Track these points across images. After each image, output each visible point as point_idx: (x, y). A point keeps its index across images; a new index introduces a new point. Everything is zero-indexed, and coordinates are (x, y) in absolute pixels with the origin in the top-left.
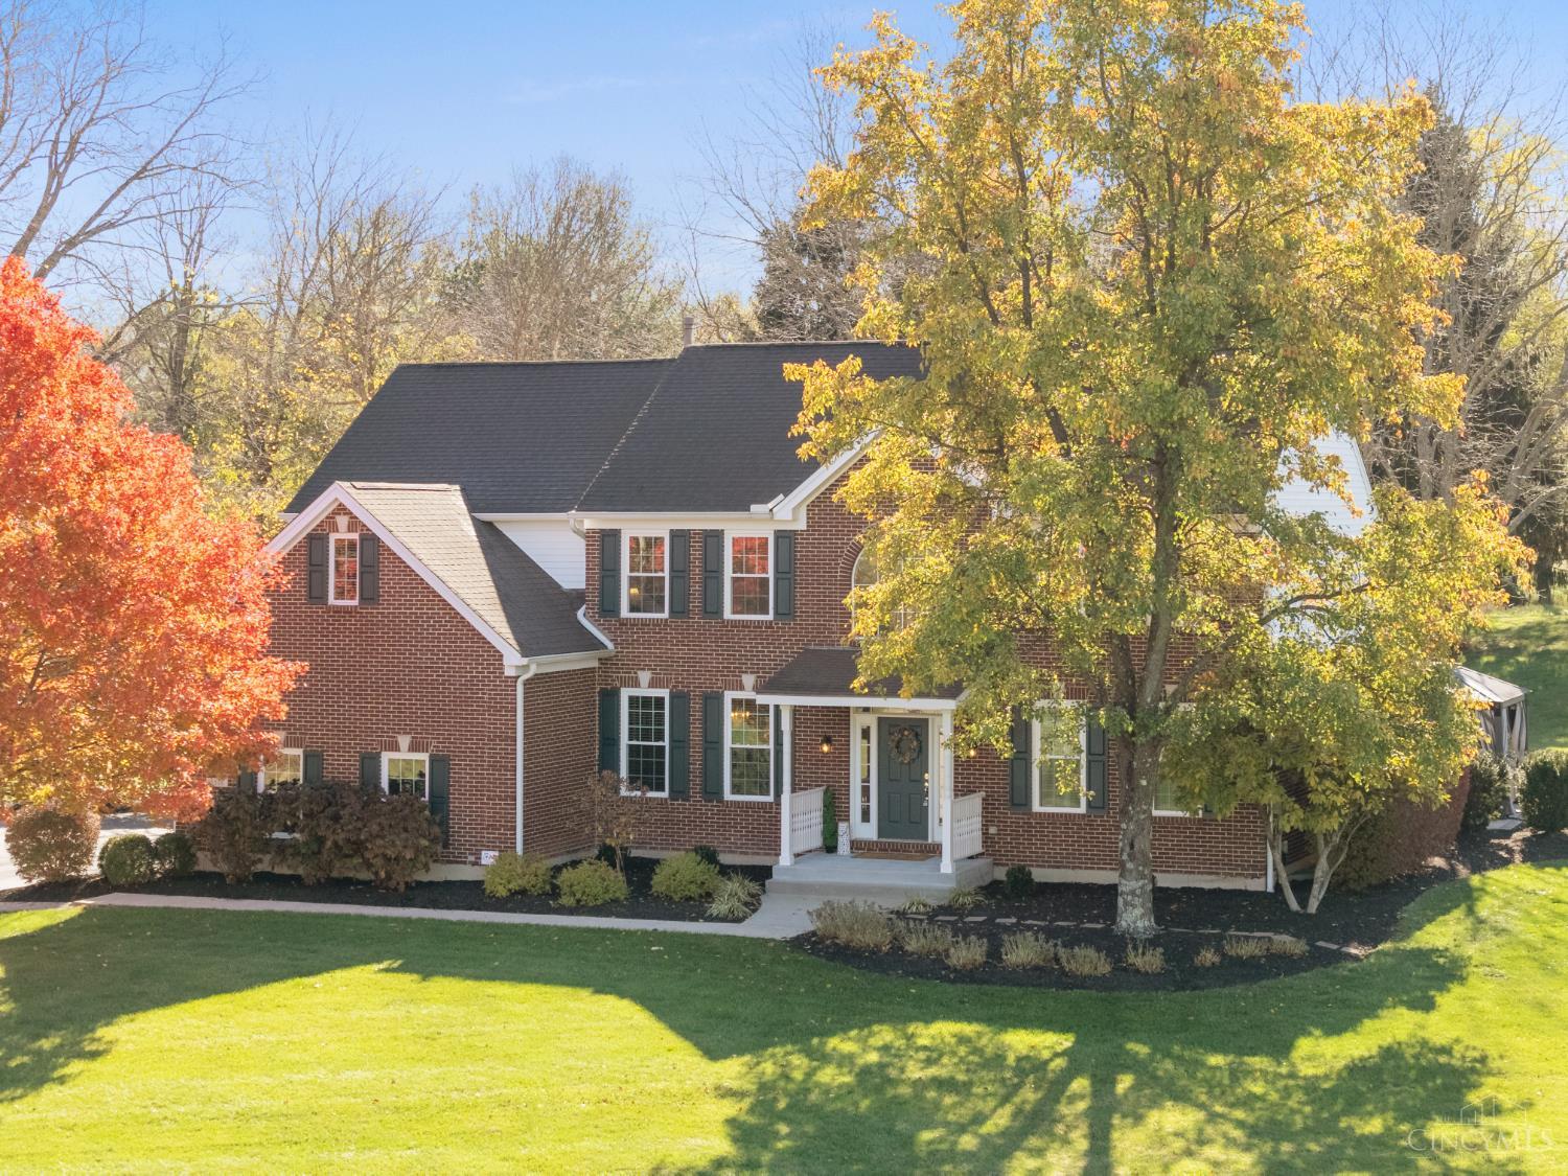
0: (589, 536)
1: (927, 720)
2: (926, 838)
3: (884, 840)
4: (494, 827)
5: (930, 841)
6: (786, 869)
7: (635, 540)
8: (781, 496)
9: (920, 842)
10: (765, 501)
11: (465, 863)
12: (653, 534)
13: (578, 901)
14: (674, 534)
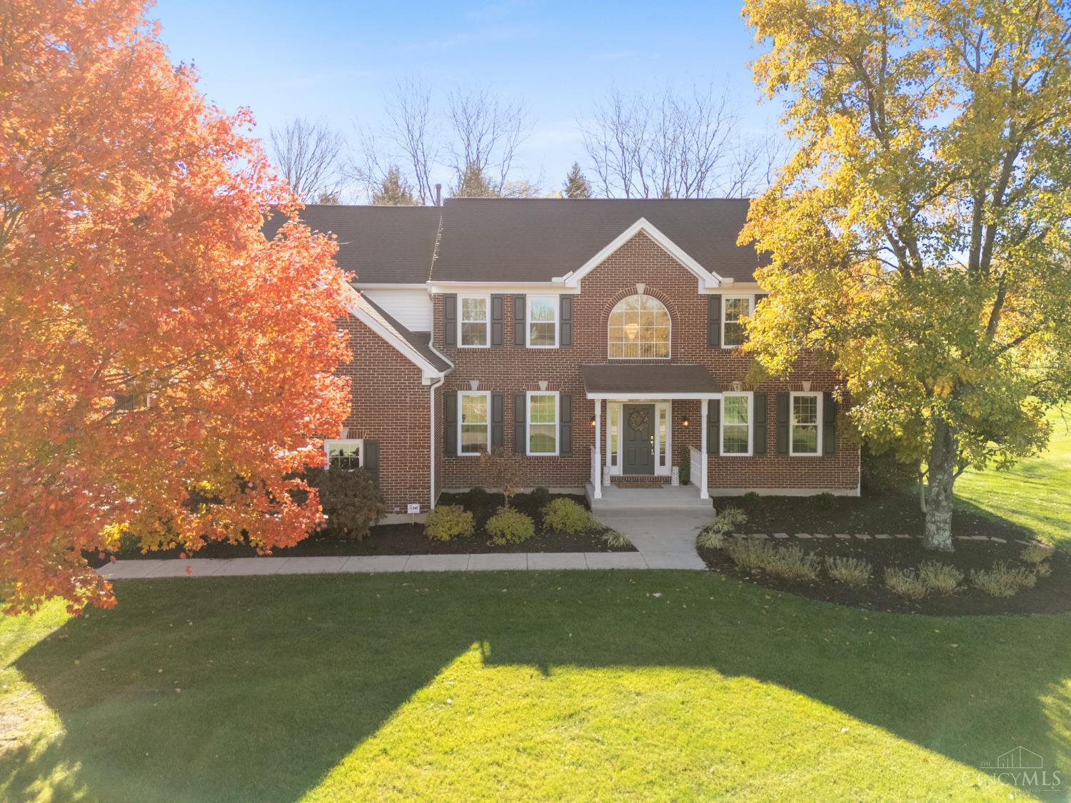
0: (436, 299)
1: (654, 405)
2: (653, 473)
3: (627, 475)
4: (415, 488)
5: (656, 475)
6: (598, 501)
7: (465, 302)
8: (571, 272)
9: (649, 475)
10: (561, 275)
11: (392, 512)
12: (479, 297)
14: (494, 298)
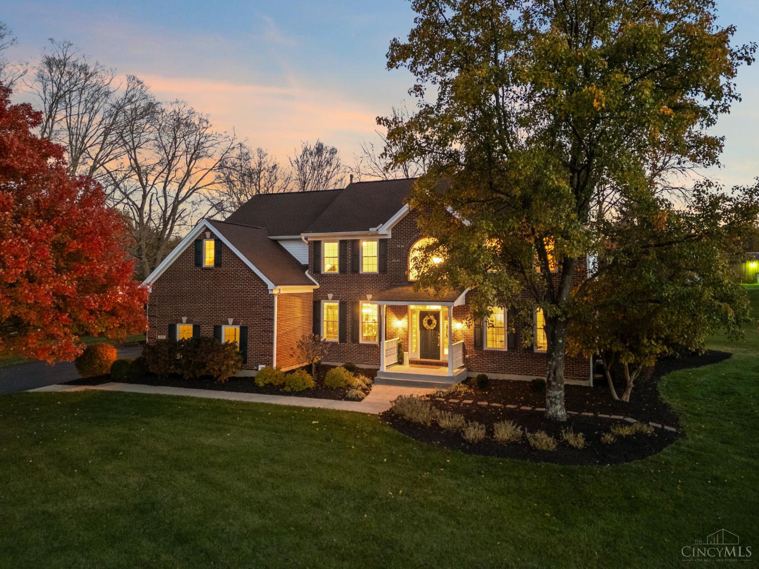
0: (310, 243)
1: (439, 313)
3: (422, 360)
4: (264, 355)
5: (441, 360)
8: (381, 224)
9: (437, 361)
10: (375, 226)
11: (251, 369)
13: (293, 389)
14: (341, 242)
